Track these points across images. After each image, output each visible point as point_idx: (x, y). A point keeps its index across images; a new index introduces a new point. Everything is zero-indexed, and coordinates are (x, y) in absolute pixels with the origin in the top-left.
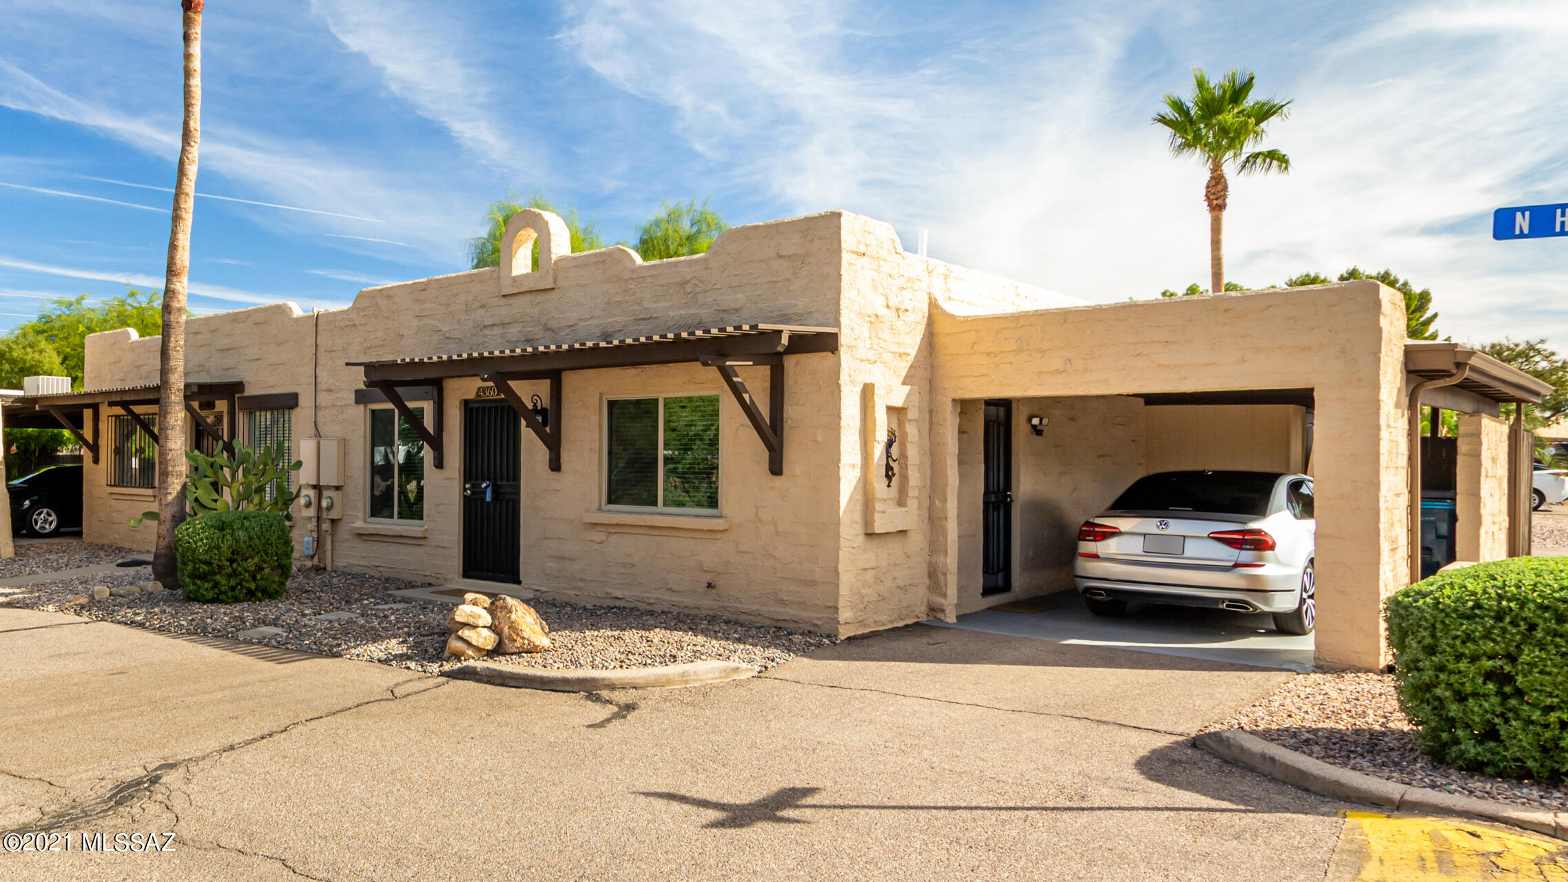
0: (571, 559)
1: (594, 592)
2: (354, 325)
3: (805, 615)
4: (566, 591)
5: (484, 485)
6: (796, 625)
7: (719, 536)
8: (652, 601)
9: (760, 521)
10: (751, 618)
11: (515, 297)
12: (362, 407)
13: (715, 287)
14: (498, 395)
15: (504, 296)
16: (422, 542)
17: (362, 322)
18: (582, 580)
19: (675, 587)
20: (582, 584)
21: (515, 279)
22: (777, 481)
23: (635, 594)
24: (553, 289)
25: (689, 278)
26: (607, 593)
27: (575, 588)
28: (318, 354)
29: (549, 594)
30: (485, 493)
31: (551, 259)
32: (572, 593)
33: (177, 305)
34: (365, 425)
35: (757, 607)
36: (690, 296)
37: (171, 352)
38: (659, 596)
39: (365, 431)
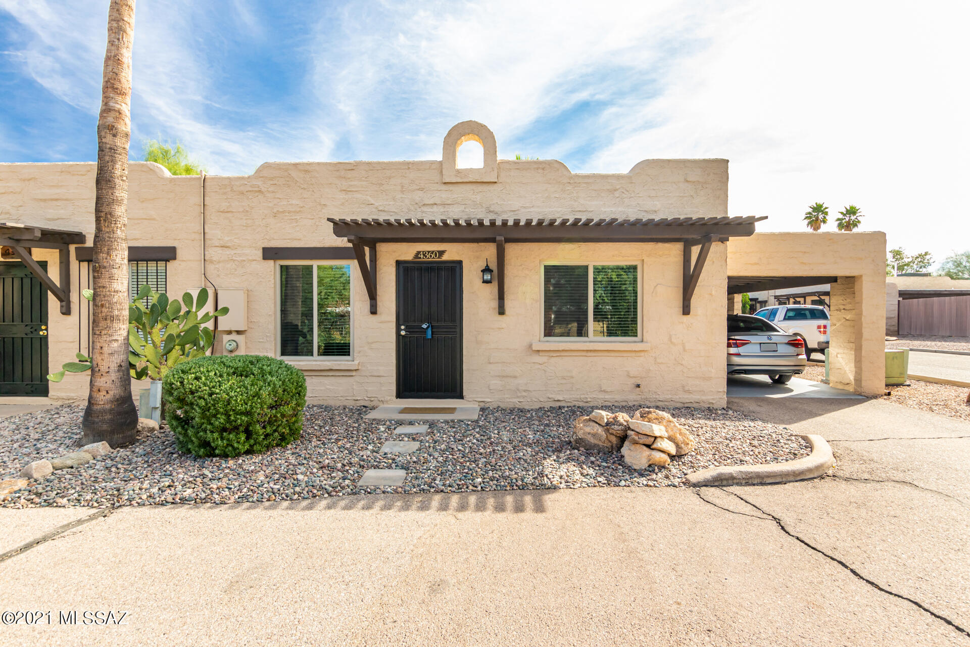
0: (515, 377)
1: (536, 398)
2: (260, 191)
3: (704, 398)
4: (511, 400)
5: (424, 326)
6: (697, 404)
7: (642, 354)
8: (589, 400)
9: (672, 343)
10: (666, 403)
11: (456, 185)
12: (271, 262)
13: (638, 195)
14: (438, 258)
15: (445, 183)
16: (354, 373)
17: (270, 189)
18: (525, 391)
19: (609, 389)
20: (524, 394)
21: (459, 171)
22: (686, 318)
23: (574, 396)
24: (496, 182)
25: (618, 187)
26: (549, 398)
27: (518, 397)
28: (207, 213)
29: (492, 403)
30: (425, 332)
31: (496, 160)
32: (516, 400)
33: (124, 129)
34: (274, 279)
35: (670, 396)
36: (618, 199)
37: (116, 180)
38: (594, 396)
39: (275, 283)
